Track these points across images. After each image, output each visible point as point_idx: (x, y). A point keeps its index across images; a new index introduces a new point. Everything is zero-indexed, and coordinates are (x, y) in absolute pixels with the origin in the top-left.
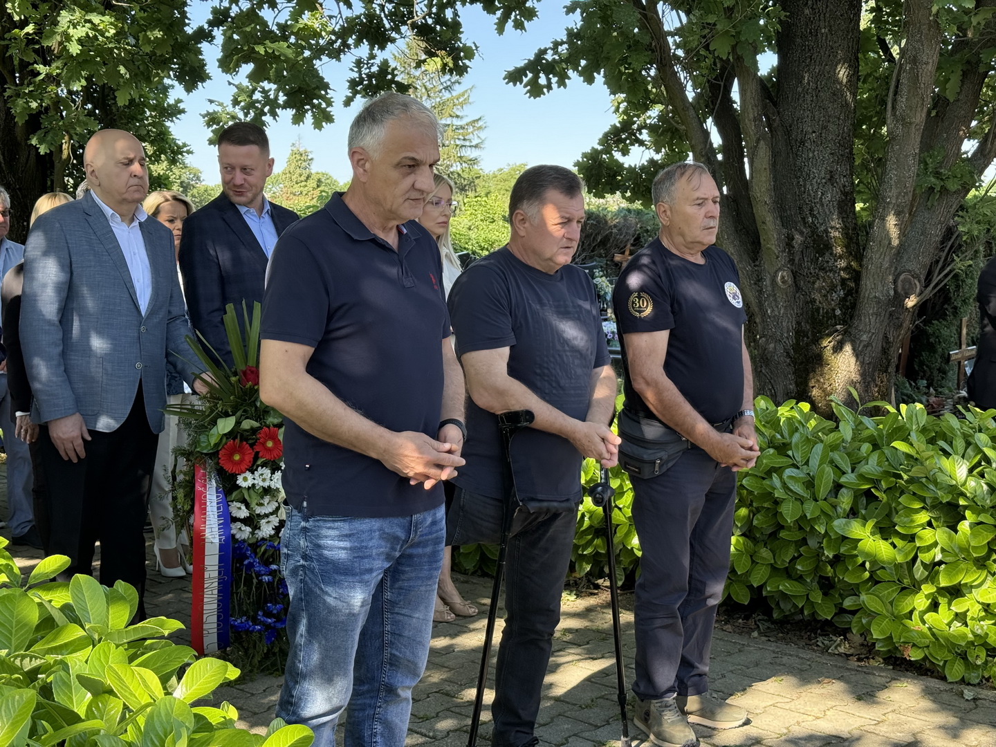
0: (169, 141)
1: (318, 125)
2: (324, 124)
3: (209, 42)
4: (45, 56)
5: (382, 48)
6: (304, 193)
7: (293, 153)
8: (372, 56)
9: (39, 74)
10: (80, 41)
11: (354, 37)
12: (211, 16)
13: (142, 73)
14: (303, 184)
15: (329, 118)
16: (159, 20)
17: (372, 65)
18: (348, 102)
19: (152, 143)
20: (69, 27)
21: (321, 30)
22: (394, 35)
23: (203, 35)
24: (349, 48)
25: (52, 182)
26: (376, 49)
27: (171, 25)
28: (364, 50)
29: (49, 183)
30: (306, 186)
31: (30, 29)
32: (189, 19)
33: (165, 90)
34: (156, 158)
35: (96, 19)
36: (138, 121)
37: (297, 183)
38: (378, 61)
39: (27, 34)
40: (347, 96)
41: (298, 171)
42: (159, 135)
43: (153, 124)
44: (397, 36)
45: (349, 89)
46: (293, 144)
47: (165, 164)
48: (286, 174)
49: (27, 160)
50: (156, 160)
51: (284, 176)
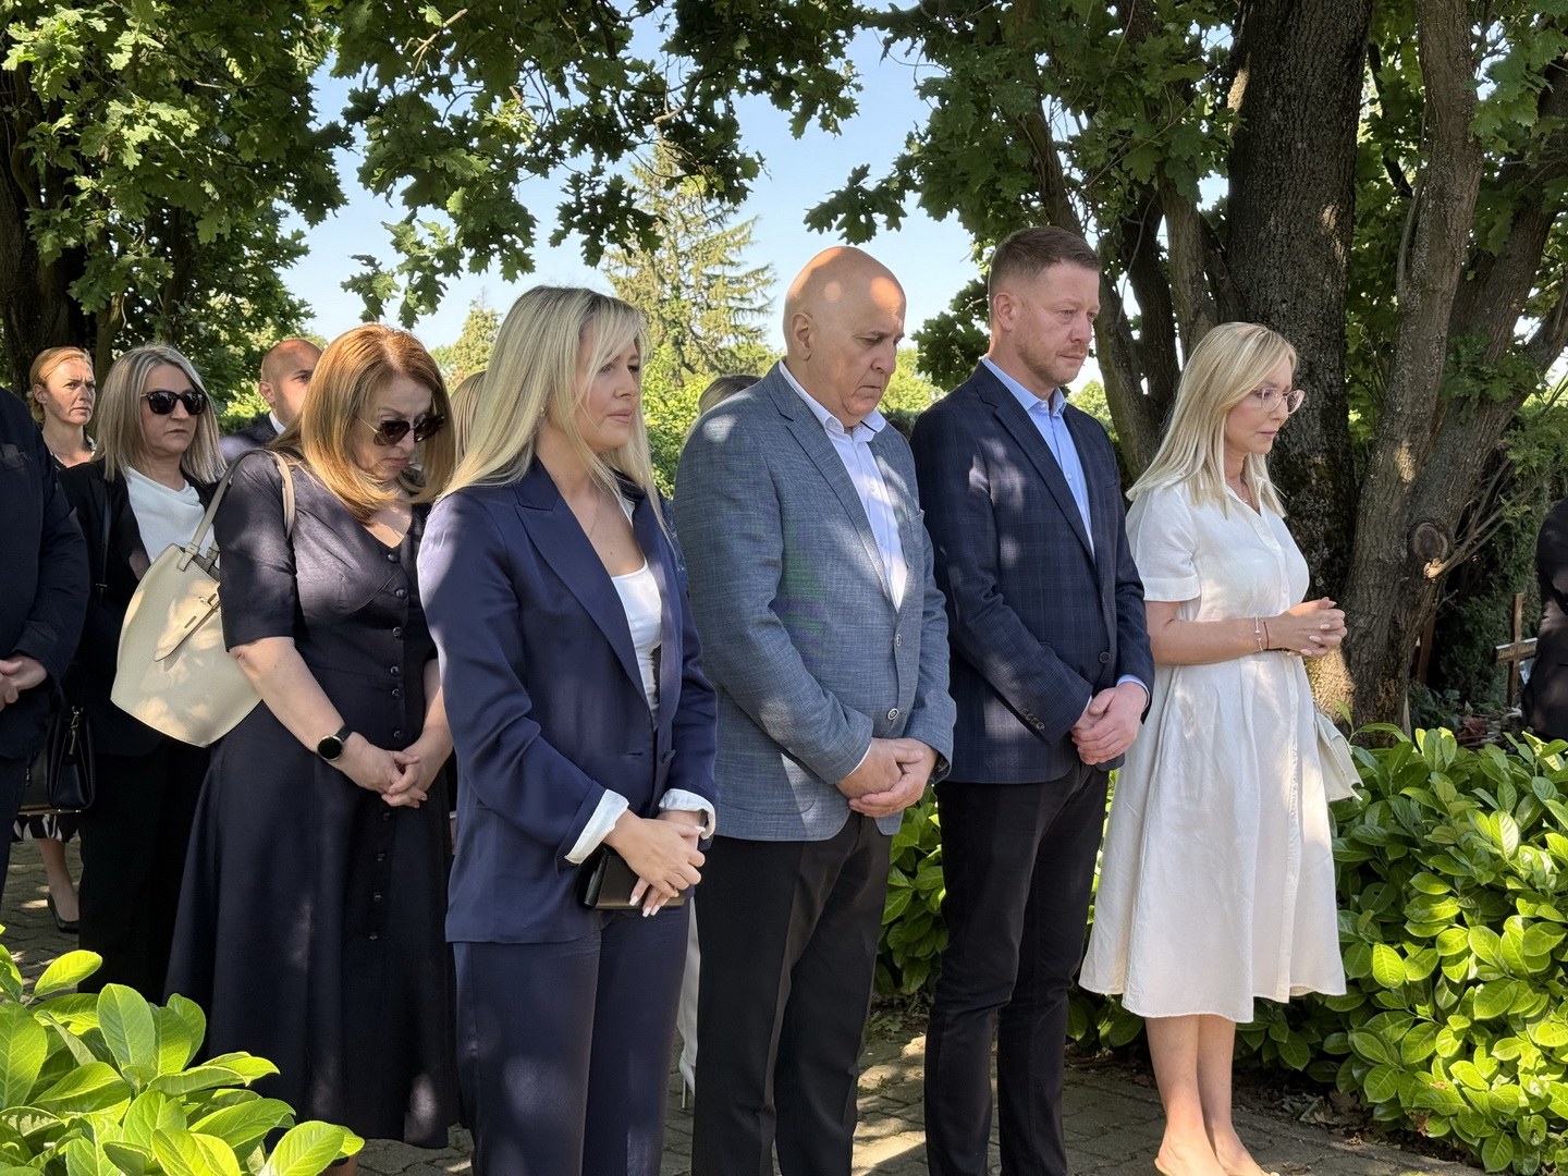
0: (280, 296)
1: (509, 275)
2: (519, 272)
3: (345, 147)
5: (615, 157)
7: (474, 316)
8: (598, 171)
9: (79, 191)
10: (139, 147)
11: (571, 140)
12: (350, 105)
13: (240, 194)
15: (527, 265)
16: (268, 111)
17: (598, 184)
18: (557, 239)
19: (252, 299)
20: (122, 124)
21: (519, 130)
22: (633, 137)
23: (337, 136)
24: (562, 156)
26: (605, 158)
27: (286, 120)
28: (585, 161)
31: (65, 121)
32: (315, 111)
33: (274, 218)
34: (257, 323)
35: (166, 112)
36: (232, 265)
37: (477, 362)
38: (606, 178)
39: (63, 129)
40: (555, 230)
41: (481, 344)
42: (263, 287)
43: (254, 271)
44: (638, 140)
45: (560, 219)
46: (474, 302)
47: (270, 331)
48: (461, 348)
49: (55, 323)
50: (256, 326)
51: (458, 352)
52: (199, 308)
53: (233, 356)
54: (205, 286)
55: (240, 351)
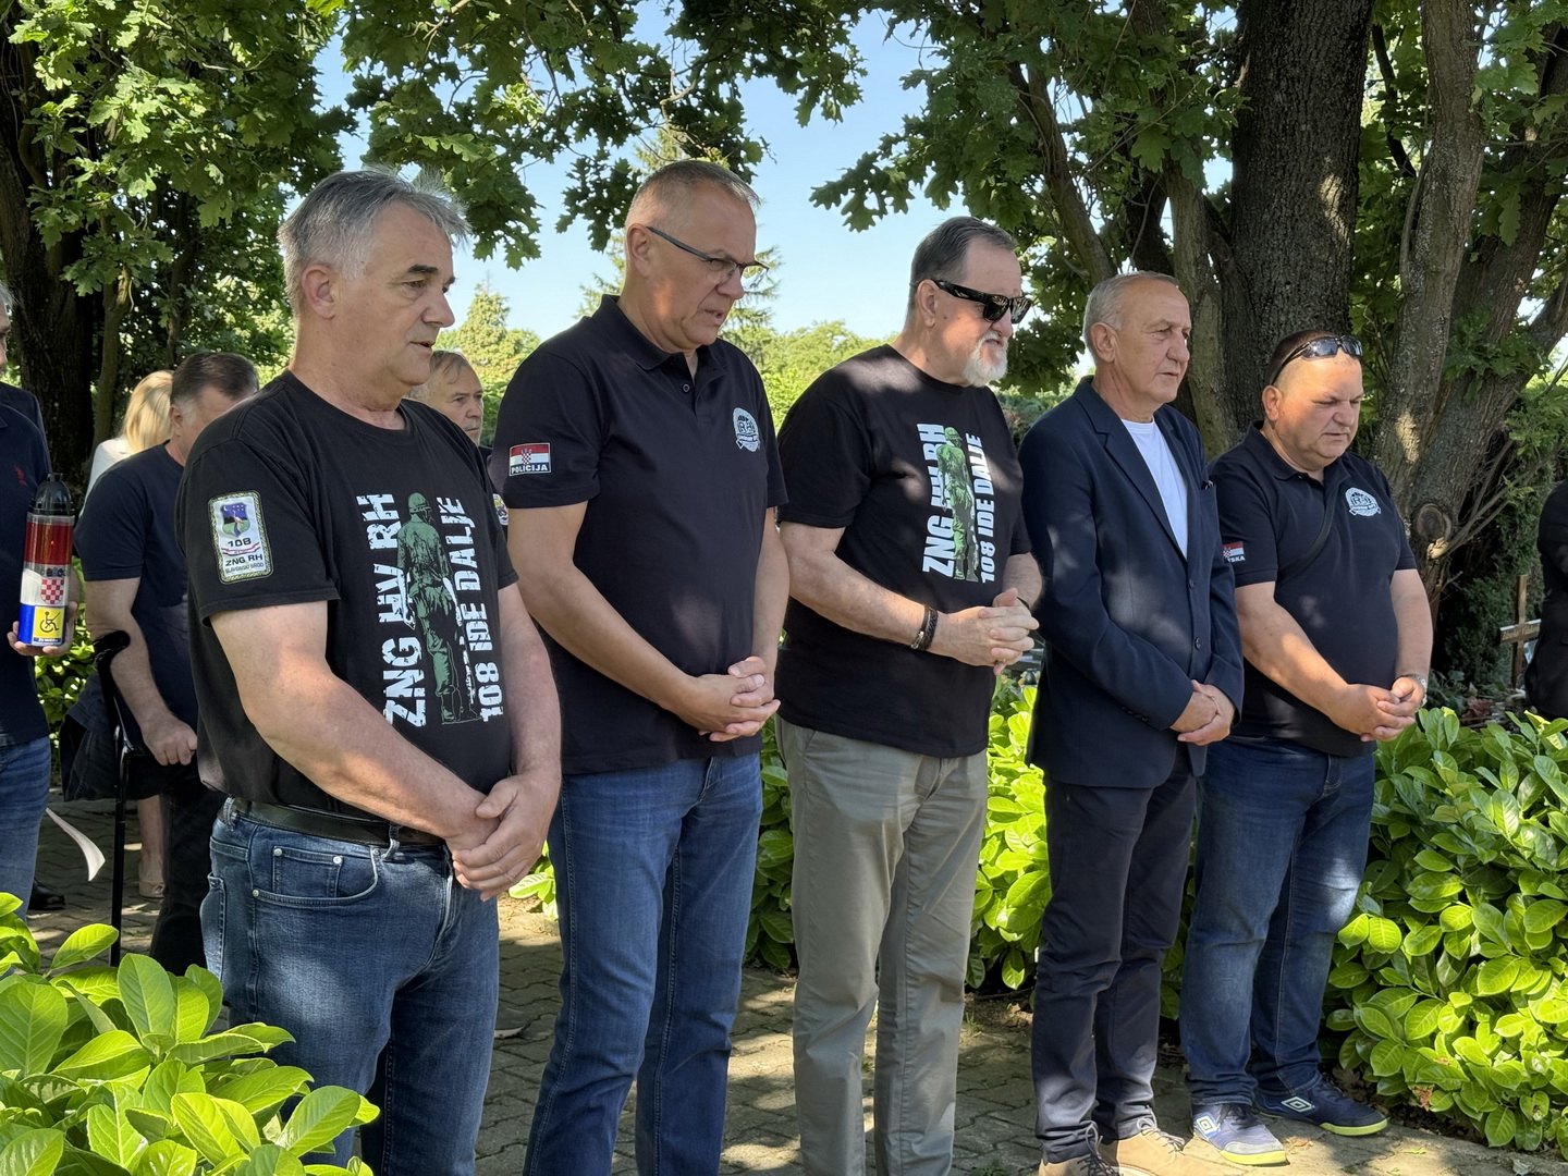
1: (514, 261)
2: (524, 259)
3: (349, 131)
4: (94, 142)
5: (619, 141)
6: (494, 362)
7: (479, 300)
8: (603, 155)
9: (82, 172)
10: (147, 119)
11: (575, 124)
12: (354, 90)
13: (243, 178)
14: (493, 347)
15: (531, 250)
16: (273, 95)
17: (602, 168)
18: (563, 225)
19: (258, 282)
20: (131, 100)
21: (526, 113)
22: (638, 122)
23: (340, 121)
24: (567, 143)
25: (101, 339)
26: (609, 143)
27: (292, 102)
28: (590, 145)
29: (95, 342)
30: (496, 351)
31: (71, 102)
32: (320, 94)
33: (280, 199)
34: (263, 306)
35: (174, 88)
36: (237, 248)
37: (483, 347)
38: (611, 162)
39: (67, 110)
40: (562, 216)
41: (486, 328)
42: (268, 269)
43: (261, 253)
44: (643, 124)
45: (566, 204)
46: (479, 286)
47: (277, 314)
48: (466, 332)
49: (63, 306)
50: (263, 309)
51: (464, 336)
52: (206, 292)
53: (239, 337)
54: (212, 269)
55: (247, 333)
